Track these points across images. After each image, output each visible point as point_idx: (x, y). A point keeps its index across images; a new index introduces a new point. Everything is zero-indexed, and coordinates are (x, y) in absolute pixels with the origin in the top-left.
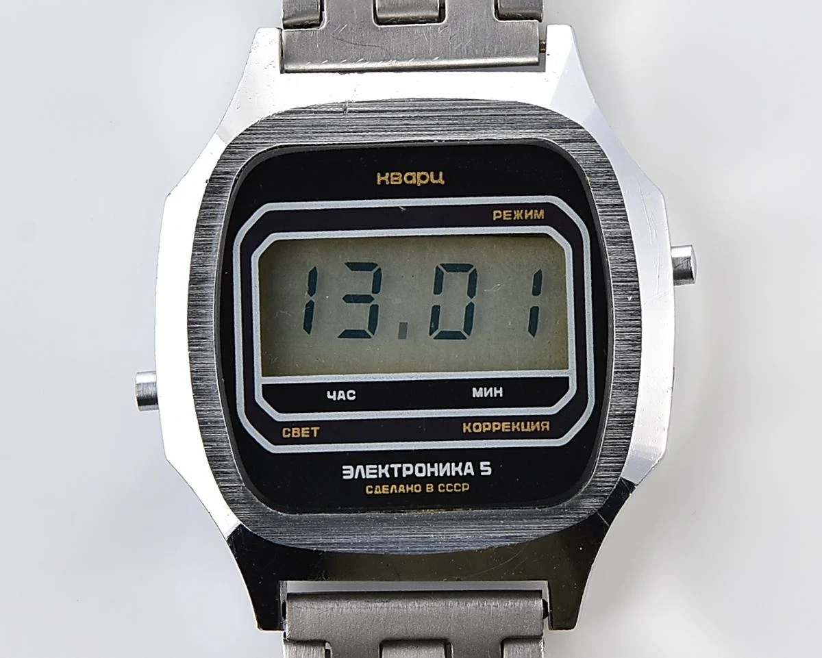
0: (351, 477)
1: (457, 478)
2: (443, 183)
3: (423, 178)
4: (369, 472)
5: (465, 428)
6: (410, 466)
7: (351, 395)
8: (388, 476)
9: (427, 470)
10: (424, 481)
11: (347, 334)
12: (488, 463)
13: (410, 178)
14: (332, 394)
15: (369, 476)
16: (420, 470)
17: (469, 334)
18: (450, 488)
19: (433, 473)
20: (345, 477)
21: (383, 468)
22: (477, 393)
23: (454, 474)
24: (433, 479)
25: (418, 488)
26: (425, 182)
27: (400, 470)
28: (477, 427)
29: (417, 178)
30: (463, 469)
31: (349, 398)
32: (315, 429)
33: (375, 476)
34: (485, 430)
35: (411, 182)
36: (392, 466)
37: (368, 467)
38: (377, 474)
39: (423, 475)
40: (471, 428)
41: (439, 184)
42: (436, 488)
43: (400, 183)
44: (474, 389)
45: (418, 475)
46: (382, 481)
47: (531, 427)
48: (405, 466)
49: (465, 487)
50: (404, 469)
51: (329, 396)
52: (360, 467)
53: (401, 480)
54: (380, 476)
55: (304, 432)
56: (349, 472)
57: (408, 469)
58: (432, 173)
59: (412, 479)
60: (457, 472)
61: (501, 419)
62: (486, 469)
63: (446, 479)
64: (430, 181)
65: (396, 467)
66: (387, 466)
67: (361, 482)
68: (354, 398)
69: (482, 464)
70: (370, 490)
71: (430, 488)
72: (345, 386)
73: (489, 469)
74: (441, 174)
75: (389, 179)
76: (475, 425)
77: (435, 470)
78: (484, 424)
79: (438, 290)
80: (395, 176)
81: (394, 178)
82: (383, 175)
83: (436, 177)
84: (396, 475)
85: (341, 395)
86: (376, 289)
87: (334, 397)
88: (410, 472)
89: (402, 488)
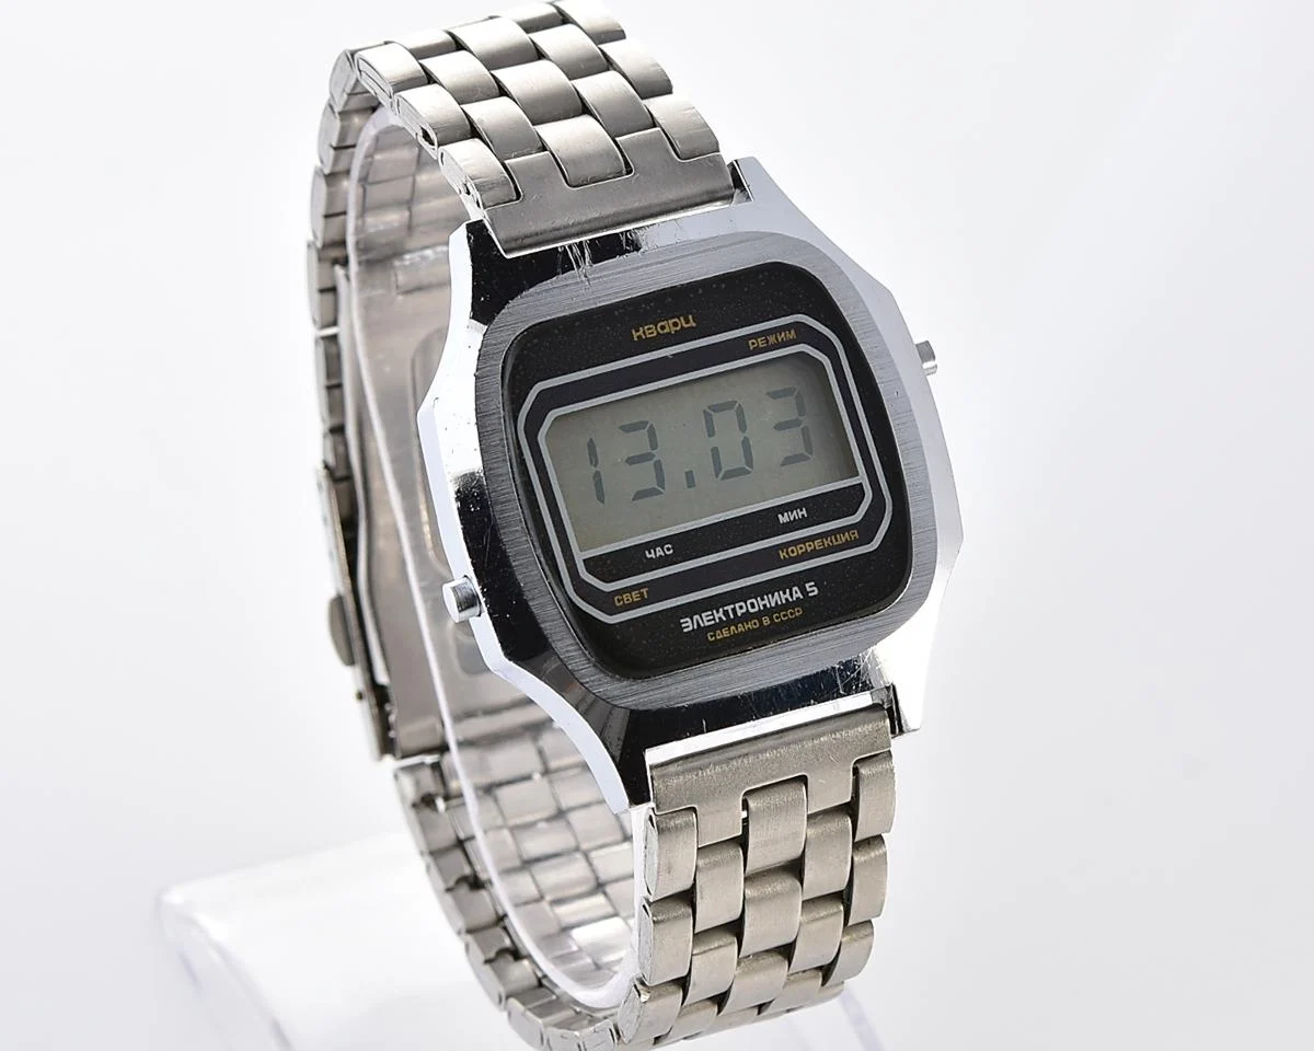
0: (691, 628)
1: (788, 605)
2: (694, 325)
3: (675, 324)
4: (706, 619)
5: (782, 555)
6: (742, 604)
7: (668, 549)
8: (724, 619)
9: (759, 604)
10: (759, 615)
11: (640, 495)
12: (813, 583)
13: (663, 328)
14: (650, 553)
15: (707, 624)
16: (753, 605)
17: (752, 467)
18: (784, 616)
19: (765, 606)
20: (685, 630)
21: (718, 612)
22: (783, 519)
23: (784, 602)
24: (767, 611)
25: (755, 624)
26: (678, 328)
27: (734, 610)
28: (793, 552)
29: (669, 326)
30: (791, 595)
31: (667, 553)
32: (644, 590)
33: (713, 622)
34: (800, 552)
35: (665, 331)
36: (726, 608)
37: (703, 615)
38: (714, 619)
39: (756, 609)
40: (787, 553)
41: (692, 327)
42: (771, 619)
43: (655, 334)
44: (780, 516)
45: (752, 611)
46: (720, 625)
47: (843, 538)
48: (737, 605)
49: (798, 612)
50: (738, 608)
51: (649, 556)
52: (696, 617)
53: (737, 620)
54: (717, 621)
55: (635, 596)
56: (688, 625)
57: (741, 608)
58: (682, 318)
59: (747, 617)
60: (787, 599)
61: (812, 538)
62: (812, 590)
63: (779, 608)
64: (682, 327)
65: (729, 608)
66: (721, 610)
67: (701, 631)
68: (671, 551)
69: (807, 585)
70: (711, 636)
71: (766, 621)
72: (660, 542)
73: (815, 588)
74: (690, 317)
75: (644, 332)
76: (790, 549)
77: (766, 602)
78: (798, 547)
79: (711, 433)
80: (649, 329)
81: (649, 331)
82: (637, 331)
83: (687, 322)
84: (732, 616)
85: (659, 552)
86: (654, 446)
87: (653, 555)
88: (744, 610)
89: (741, 628)
